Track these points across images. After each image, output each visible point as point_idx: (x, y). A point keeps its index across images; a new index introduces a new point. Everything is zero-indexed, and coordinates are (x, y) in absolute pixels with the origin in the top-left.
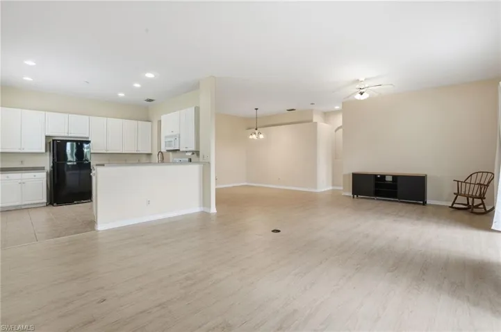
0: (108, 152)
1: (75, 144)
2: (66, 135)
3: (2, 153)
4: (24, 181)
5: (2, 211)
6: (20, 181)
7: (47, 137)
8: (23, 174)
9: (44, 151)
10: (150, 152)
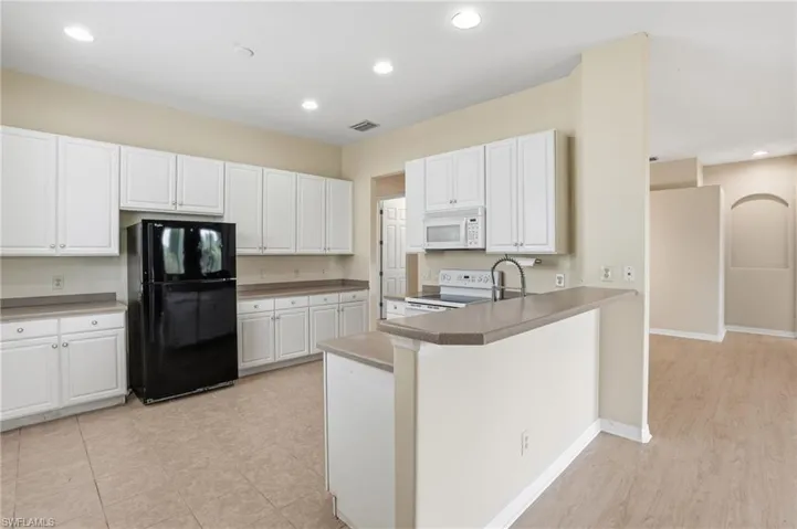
0: (267, 252)
1: (182, 231)
2: (169, 208)
3: (4, 258)
4: (65, 339)
5: (4, 433)
6: (54, 340)
7: (124, 214)
8: (63, 320)
9: (114, 250)
10: (349, 251)
